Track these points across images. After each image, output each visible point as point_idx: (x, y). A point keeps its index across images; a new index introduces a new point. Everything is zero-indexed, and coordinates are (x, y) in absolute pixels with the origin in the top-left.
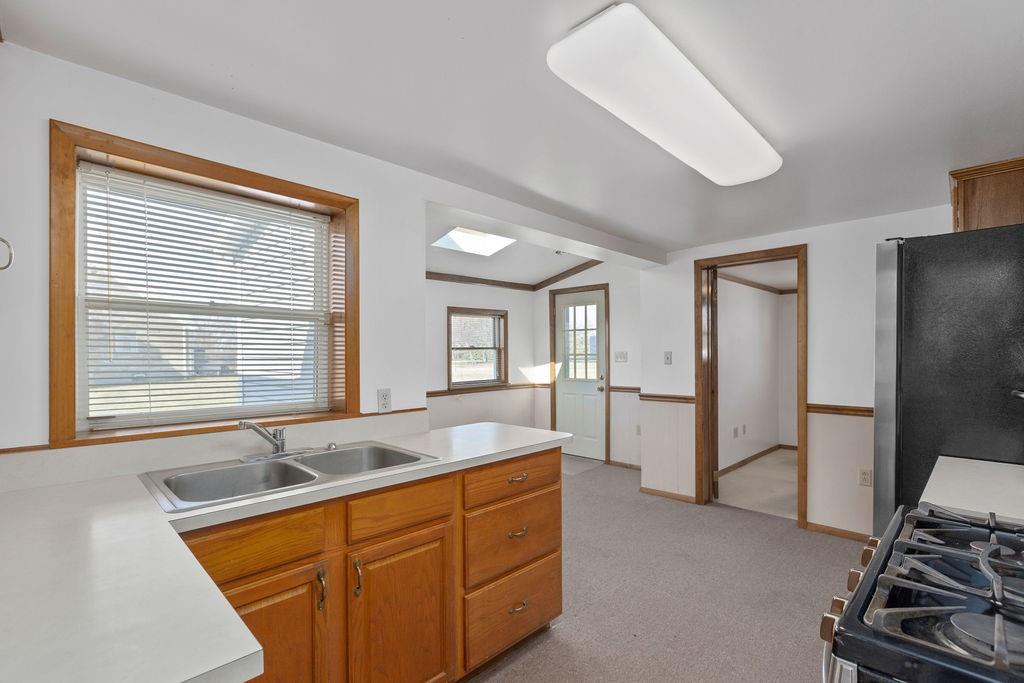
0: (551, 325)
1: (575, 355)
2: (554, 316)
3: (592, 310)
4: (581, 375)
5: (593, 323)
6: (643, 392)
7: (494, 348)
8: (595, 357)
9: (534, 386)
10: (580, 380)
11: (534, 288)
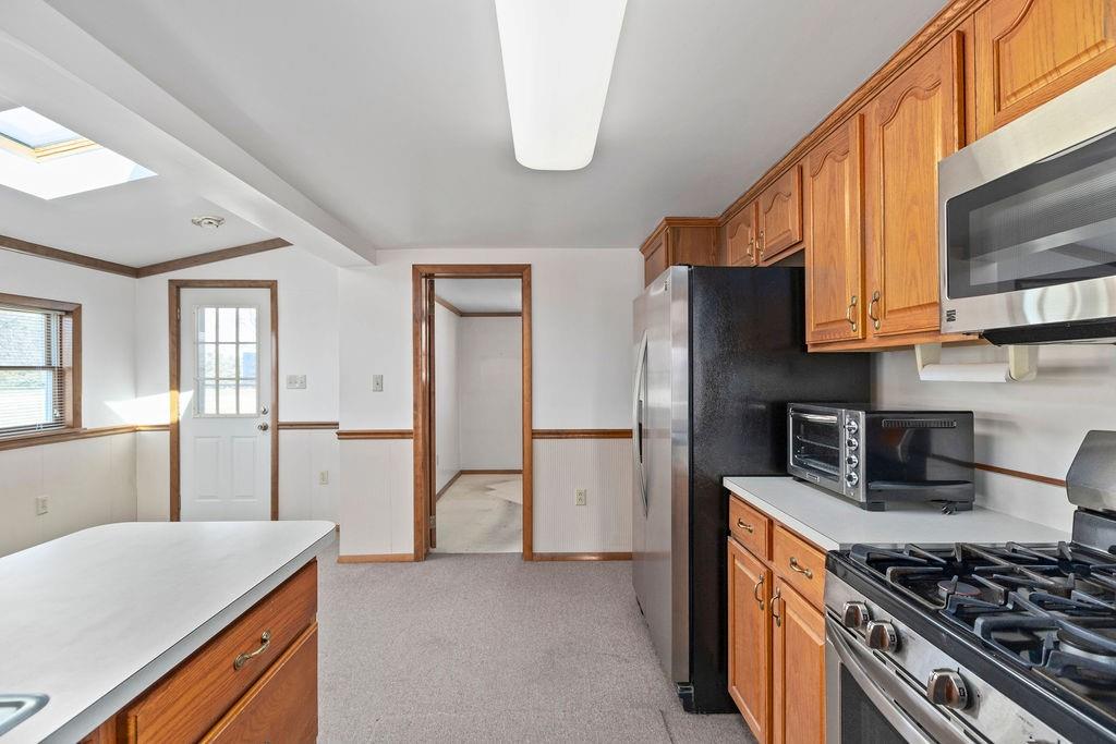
0: (171, 333)
1: (217, 379)
2: (178, 321)
3: (249, 316)
4: (228, 407)
5: (249, 332)
6: (342, 428)
7: (49, 367)
8: (254, 383)
9: (134, 430)
10: (226, 417)
11: (137, 272)
